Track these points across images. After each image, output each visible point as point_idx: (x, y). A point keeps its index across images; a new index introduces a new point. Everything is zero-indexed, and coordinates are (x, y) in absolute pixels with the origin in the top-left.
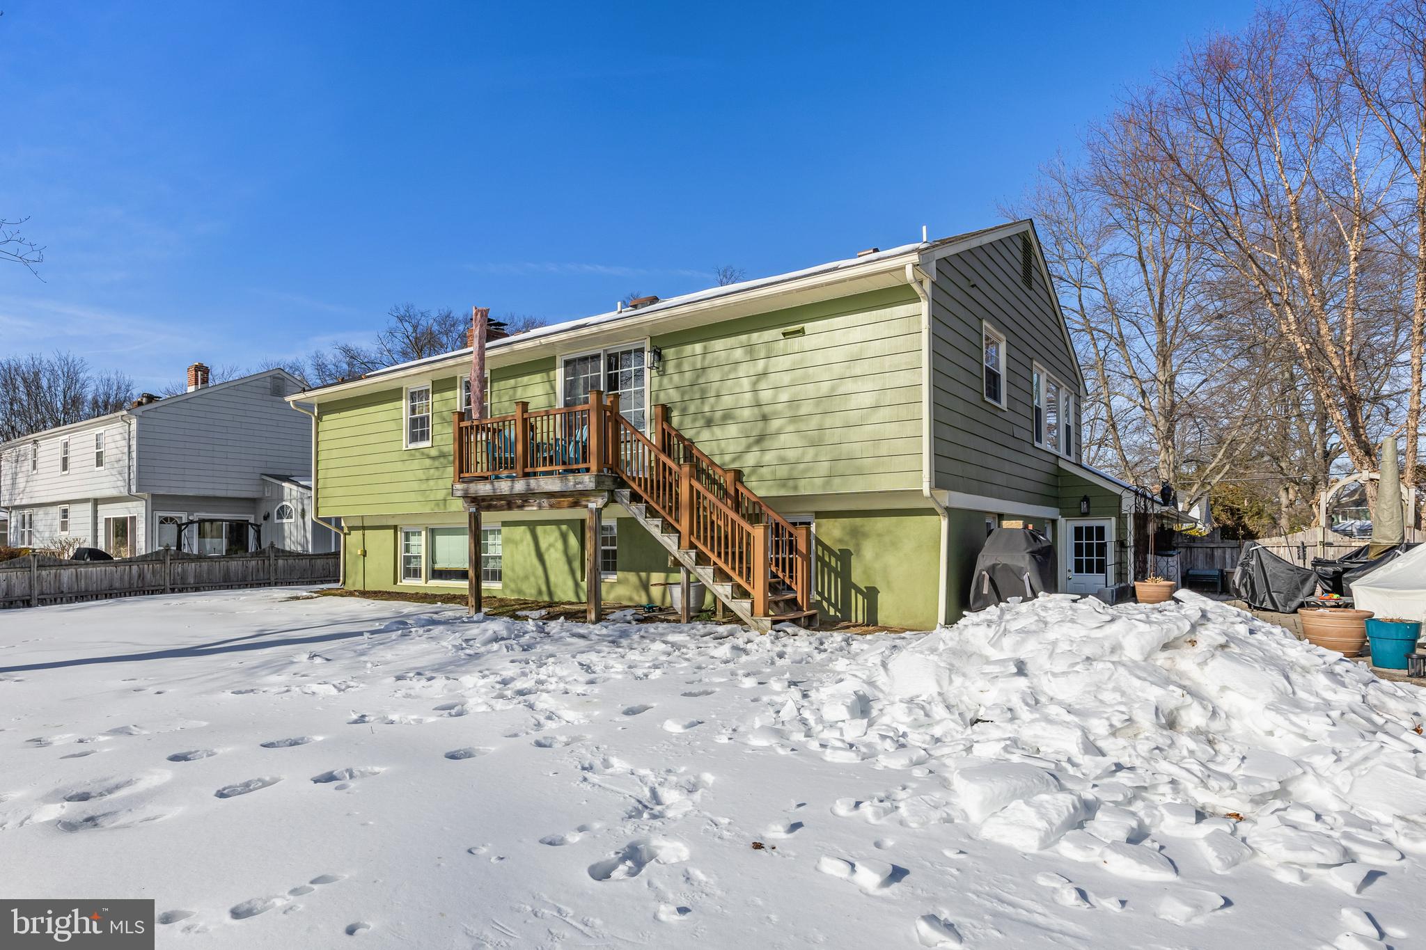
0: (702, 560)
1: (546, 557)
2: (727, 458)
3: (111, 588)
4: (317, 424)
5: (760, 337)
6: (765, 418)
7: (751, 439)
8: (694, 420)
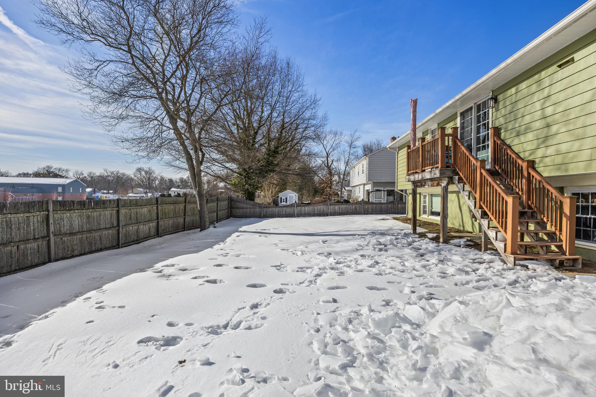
0: (484, 215)
1: (462, 209)
2: (527, 154)
3: (348, 212)
4: (398, 155)
5: (546, 73)
6: (548, 126)
7: (541, 140)
8: (511, 133)
